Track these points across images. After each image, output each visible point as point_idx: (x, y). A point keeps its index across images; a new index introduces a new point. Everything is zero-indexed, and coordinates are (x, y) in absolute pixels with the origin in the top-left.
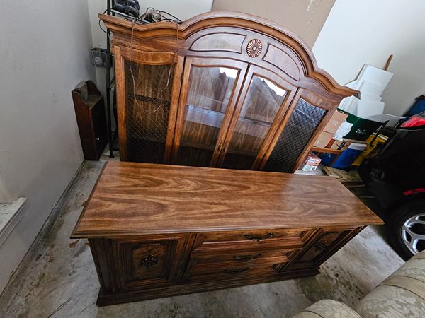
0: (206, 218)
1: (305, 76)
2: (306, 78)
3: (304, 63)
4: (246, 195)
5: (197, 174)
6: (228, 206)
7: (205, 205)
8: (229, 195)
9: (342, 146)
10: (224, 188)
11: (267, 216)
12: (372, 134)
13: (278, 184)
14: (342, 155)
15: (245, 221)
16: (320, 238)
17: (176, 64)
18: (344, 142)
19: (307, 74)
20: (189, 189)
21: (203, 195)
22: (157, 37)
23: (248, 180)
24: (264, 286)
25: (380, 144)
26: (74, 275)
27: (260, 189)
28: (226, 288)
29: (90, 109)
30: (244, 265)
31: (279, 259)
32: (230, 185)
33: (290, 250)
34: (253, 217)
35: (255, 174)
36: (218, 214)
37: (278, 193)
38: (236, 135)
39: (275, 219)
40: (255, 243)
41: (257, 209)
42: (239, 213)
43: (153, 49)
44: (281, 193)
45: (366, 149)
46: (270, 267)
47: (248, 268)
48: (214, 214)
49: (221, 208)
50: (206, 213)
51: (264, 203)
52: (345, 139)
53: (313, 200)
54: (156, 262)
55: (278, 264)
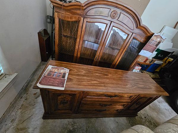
0: (88, 85)
1: (136, 28)
2: (137, 29)
3: (136, 22)
4: (106, 78)
5: (86, 68)
6: (99, 81)
7: (89, 80)
8: (99, 77)
9: (151, 62)
10: (97, 74)
11: (115, 87)
12: (166, 57)
13: (121, 75)
14: (151, 66)
15: (105, 88)
16: (139, 99)
17: (80, 21)
18: (152, 60)
19: (137, 27)
20: (82, 73)
21: (88, 76)
22: (72, 9)
23: (108, 72)
24: (112, 118)
25: (169, 62)
26: (35, 106)
27: (113, 76)
28: (96, 118)
29: (44, 40)
30: (104, 108)
31: (120, 107)
32: (100, 73)
33: (125, 104)
34: (109, 87)
35: (111, 70)
36: (94, 84)
37: (120, 78)
38: (104, 54)
39: (119, 89)
40: (109, 99)
41: (111, 84)
42: (103, 85)
43: (70, 14)
44: (122, 78)
45: (163, 64)
46: (115, 111)
47: (106, 110)
48: (92, 84)
49: (95, 82)
50: (89, 84)
51: (114, 82)
52: (153, 59)
53: (136, 82)
54: (67, 103)
55: (119, 110)
